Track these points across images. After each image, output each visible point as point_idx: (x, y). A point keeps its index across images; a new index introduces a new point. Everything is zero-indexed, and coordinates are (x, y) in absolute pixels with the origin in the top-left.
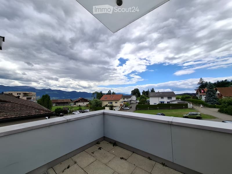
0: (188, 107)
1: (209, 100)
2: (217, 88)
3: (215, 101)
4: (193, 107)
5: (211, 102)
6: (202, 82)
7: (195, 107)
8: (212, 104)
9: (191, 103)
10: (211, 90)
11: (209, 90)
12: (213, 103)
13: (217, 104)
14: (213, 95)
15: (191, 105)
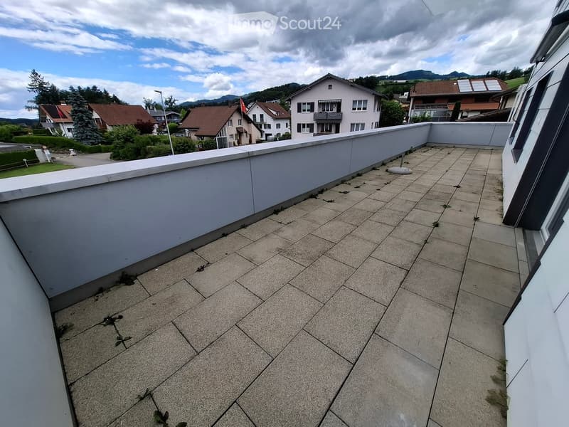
0: (38, 161)
1: (85, 136)
2: (92, 106)
3: (97, 137)
4: (53, 158)
5: (90, 139)
6: (41, 85)
7: (58, 157)
8: (93, 144)
9: (45, 147)
10: (81, 109)
11: (76, 108)
12: (94, 141)
13: (103, 143)
14: (89, 122)
15: (47, 152)
